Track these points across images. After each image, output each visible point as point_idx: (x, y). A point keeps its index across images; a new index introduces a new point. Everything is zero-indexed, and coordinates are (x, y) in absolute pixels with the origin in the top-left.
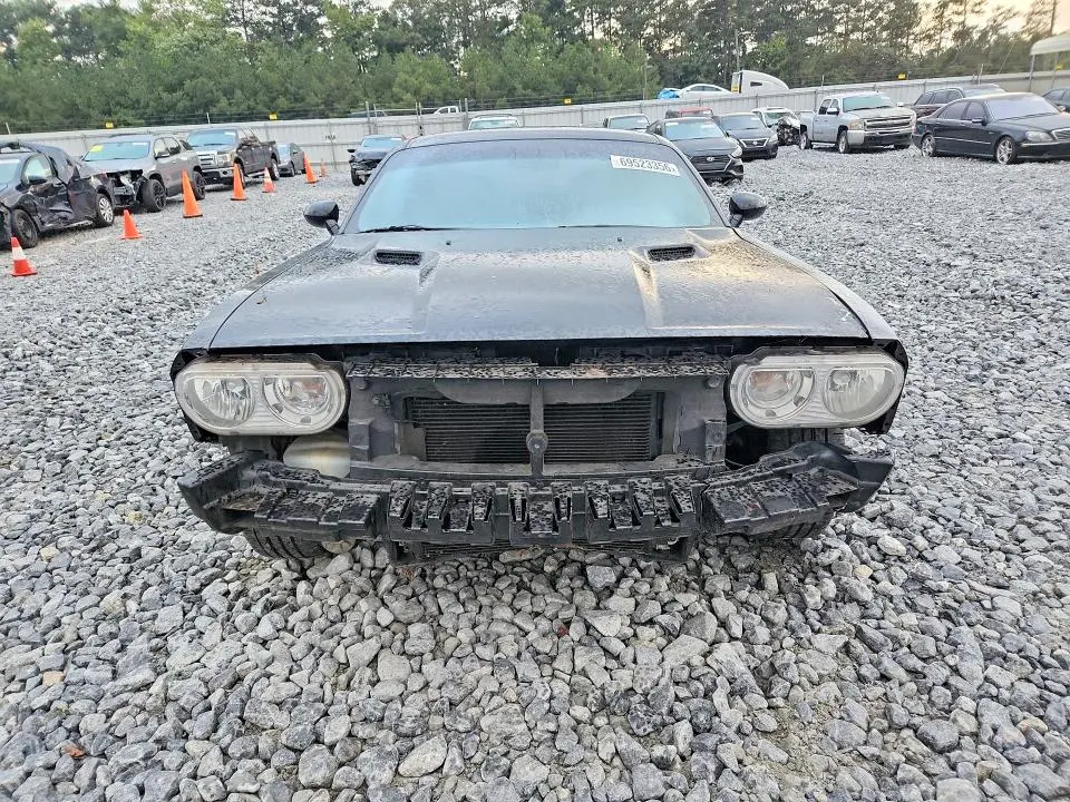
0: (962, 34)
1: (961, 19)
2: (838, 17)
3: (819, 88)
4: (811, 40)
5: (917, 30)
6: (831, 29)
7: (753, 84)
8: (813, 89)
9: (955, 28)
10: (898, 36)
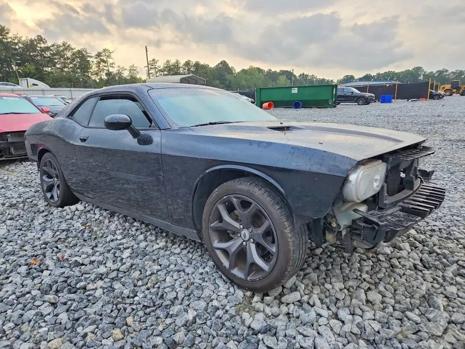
0: (109, 74)
1: (107, 68)
2: (56, 61)
3: (72, 89)
4: (46, 69)
5: (91, 70)
6: (54, 65)
7: (34, 85)
8: (69, 89)
9: (105, 72)
10: (84, 72)
